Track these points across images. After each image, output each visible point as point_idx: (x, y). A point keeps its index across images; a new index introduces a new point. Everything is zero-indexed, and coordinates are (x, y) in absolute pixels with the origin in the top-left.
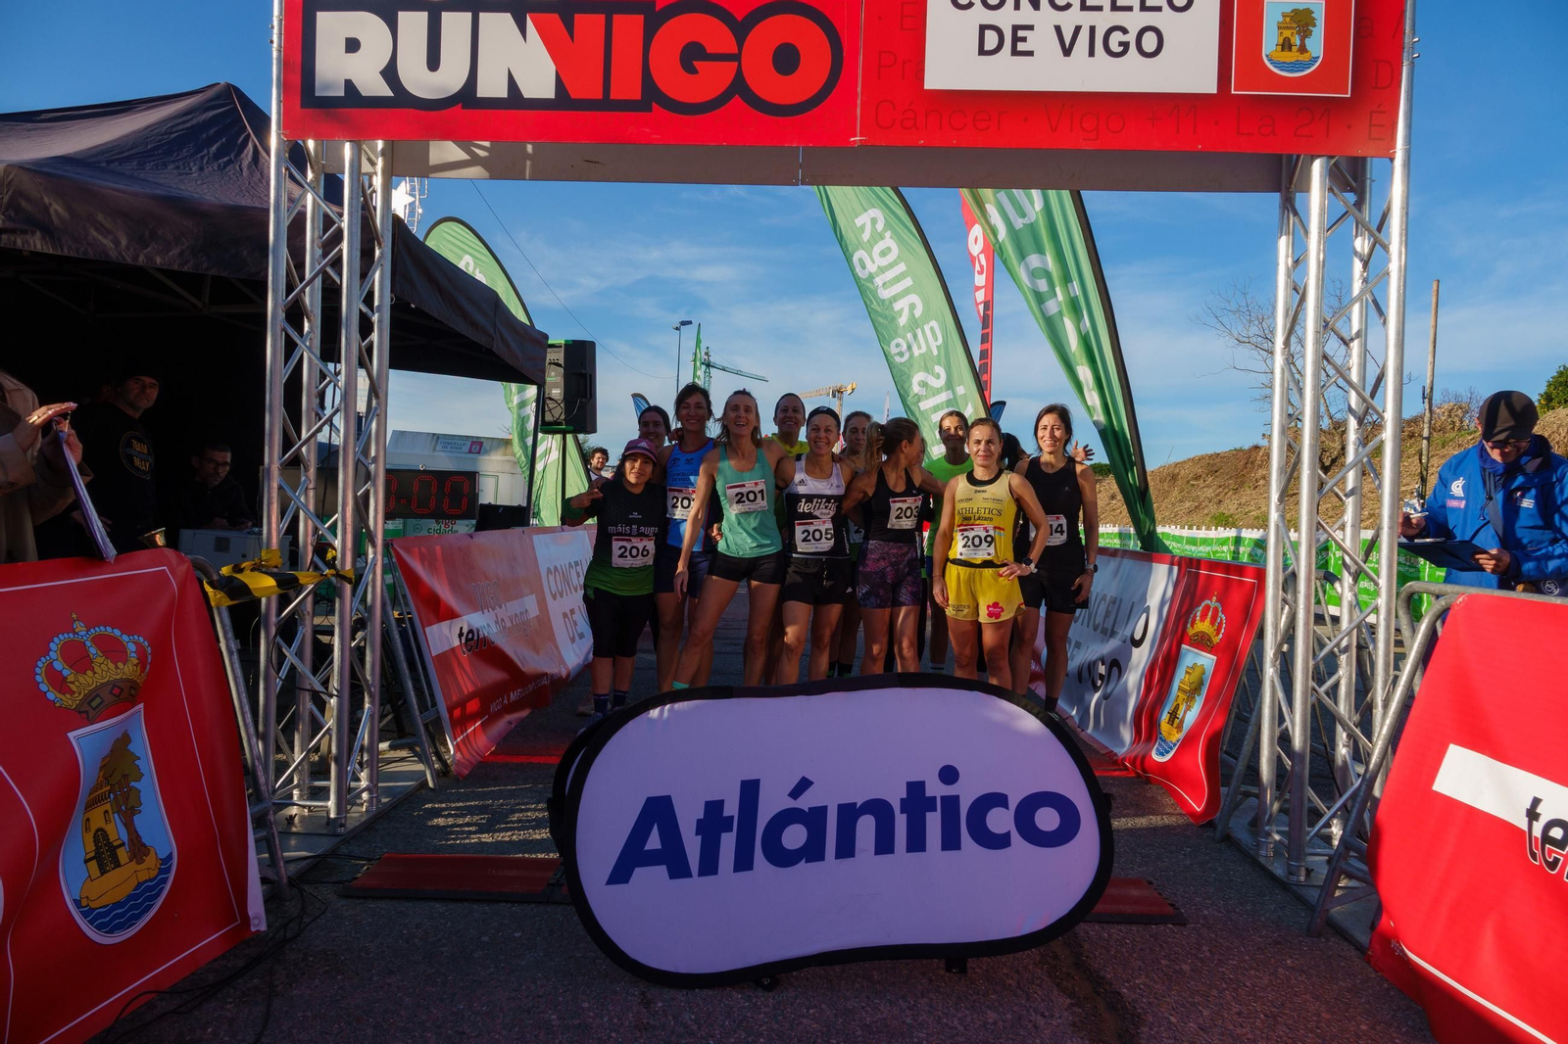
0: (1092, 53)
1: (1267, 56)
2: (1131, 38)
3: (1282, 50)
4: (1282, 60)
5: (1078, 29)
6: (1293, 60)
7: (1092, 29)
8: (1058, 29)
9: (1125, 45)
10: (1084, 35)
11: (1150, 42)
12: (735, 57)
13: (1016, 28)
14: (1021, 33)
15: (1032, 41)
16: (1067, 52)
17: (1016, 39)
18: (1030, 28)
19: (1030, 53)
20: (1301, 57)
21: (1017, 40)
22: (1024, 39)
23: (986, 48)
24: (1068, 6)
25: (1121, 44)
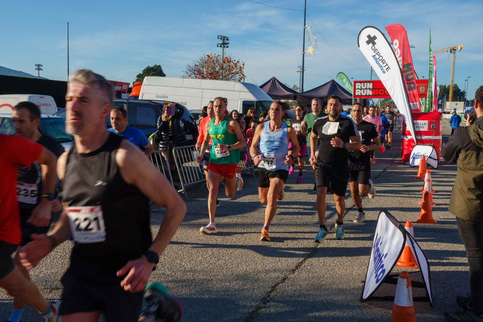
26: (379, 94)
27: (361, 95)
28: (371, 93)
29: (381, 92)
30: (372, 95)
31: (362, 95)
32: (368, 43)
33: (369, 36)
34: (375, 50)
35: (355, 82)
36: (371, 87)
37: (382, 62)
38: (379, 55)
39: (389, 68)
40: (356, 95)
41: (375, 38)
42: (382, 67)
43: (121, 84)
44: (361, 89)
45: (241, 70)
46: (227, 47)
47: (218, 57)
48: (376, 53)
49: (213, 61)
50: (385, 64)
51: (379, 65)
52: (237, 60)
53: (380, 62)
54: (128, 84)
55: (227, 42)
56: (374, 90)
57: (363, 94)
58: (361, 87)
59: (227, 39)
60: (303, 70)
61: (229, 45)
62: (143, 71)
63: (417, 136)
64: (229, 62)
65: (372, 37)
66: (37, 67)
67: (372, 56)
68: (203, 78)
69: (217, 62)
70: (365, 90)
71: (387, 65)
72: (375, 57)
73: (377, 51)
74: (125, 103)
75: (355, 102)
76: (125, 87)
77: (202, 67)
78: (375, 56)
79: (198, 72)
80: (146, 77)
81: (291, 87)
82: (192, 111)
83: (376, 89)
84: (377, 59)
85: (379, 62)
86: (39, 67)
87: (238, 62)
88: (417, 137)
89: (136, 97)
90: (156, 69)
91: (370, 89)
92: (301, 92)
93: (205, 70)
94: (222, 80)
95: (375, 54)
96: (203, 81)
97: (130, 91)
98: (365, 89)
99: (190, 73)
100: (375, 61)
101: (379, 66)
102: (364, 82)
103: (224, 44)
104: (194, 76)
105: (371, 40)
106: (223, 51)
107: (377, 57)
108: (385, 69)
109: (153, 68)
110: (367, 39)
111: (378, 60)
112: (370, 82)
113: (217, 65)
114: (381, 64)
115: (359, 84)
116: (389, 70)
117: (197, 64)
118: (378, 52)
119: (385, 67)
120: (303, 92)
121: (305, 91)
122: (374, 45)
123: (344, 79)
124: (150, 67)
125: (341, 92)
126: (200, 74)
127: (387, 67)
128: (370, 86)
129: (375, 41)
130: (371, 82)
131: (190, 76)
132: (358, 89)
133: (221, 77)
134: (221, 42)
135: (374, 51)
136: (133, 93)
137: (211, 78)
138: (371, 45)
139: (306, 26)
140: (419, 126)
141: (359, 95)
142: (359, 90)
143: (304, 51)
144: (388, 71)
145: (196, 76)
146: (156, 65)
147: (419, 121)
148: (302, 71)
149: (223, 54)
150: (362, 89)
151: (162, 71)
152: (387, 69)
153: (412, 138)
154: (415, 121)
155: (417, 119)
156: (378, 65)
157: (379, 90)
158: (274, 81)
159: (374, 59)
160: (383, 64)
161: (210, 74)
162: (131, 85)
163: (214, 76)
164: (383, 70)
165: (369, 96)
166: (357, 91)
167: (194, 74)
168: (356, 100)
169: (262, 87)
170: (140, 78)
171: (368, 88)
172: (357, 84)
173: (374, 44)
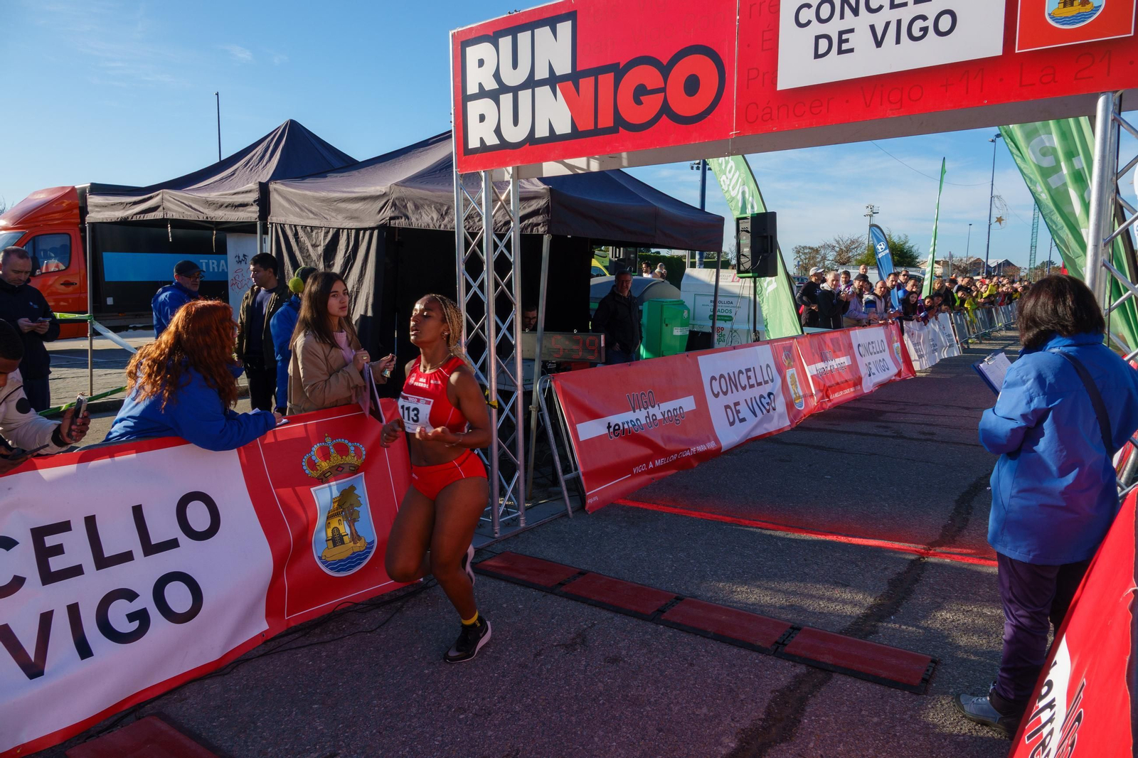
0: (898, 41)
1: (1049, 15)
2: (930, 23)
3: (1064, 7)
4: (1064, 15)
5: (888, 24)
6: (1074, 13)
7: (899, 22)
8: (872, 28)
9: (925, 30)
10: (892, 28)
11: (945, 23)
12: (663, 90)
13: (841, 33)
14: (844, 37)
15: (853, 41)
16: (879, 44)
17: (841, 41)
18: (852, 31)
19: (851, 50)
20: (1083, 10)
21: (842, 44)
22: (847, 41)
23: (819, 53)
24: (881, 7)
25: (921, 29)
26: (620, 122)
27: (497, 142)
29: (640, 91)
30: (568, 130)
31: (504, 145)
44: (494, 96)
56: (587, 84)
57: (515, 135)
58: (497, 76)
70: (524, 96)
83: (596, 72)
91: (553, 81)
102: (517, 26)
130: (562, 19)
132: (483, 93)
142: (485, 105)
150: (504, 89)
157: (619, 72)
166: (474, 108)
171: (542, 73)
172: (473, 53)
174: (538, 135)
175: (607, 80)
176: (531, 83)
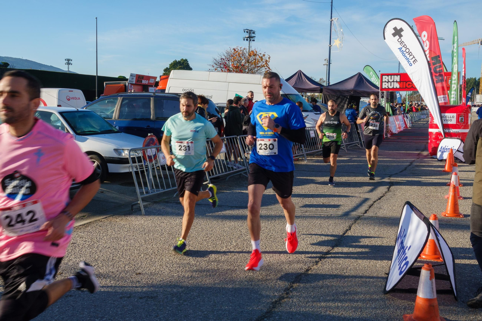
26: (406, 87)
28: (398, 86)
30: (399, 87)
31: (389, 88)
32: (394, 35)
33: (395, 29)
34: (402, 42)
35: (382, 75)
36: (399, 80)
37: (409, 55)
38: (405, 48)
39: (416, 61)
40: (383, 88)
41: (401, 30)
42: (409, 59)
43: (148, 78)
44: (388, 82)
45: (266, 63)
46: (254, 40)
47: (244, 50)
48: (403, 45)
49: (239, 54)
50: (412, 57)
51: (406, 57)
52: (263, 53)
53: (407, 55)
54: (155, 78)
55: (253, 35)
56: (401, 82)
58: (388, 80)
59: (254, 33)
60: (330, 63)
61: (255, 39)
62: (170, 65)
63: (445, 129)
64: (255, 55)
65: (398, 29)
66: (67, 61)
67: (398, 49)
68: (229, 71)
69: (243, 55)
71: (414, 57)
72: (402, 50)
73: (404, 43)
74: (152, 96)
75: (382, 95)
76: (152, 81)
77: (228, 60)
78: (401, 48)
79: (224, 65)
80: (172, 71)
81: (317, 80)
82: (217, 104)
83: (403, 82)
84: (403, 51)
85: (405, 54)
86: (68, 62)
87: (264, 55)
88: (445, 131)
89: (163, 91)
90: (183, 63)
91: (397, 82)
92: (327, 85)
93: (230, 63)
94: (248, 73)
95: (402, 47)
96: (229, 74)
97: (157, 84)
98: (392, 82)
99: (215, 66)
100: (402, 53)
101: (406, 59)
102: (391, 75)
103: (250, 37)
104: (220, 69)
105: (398, 32)
106: (249, 45)
107: (404, 49)
108: (412, 61)
109: (179, 62)
110: (394, 31)
111: (405, 53)
112: (397, 75)
113: (243, 58)
114: (408, 56)
115: (386, 77)
116: (416, 62)
117: (223, 57)
118: (405, 45)
119: (412, 59)
120: (329, 85)
121: (331, 84)
122: (400, 38)
123: (371, 72)
124: (176, 61)
125: (367, 85)
126: (226, 68)
127: (414, 59)
128: (398, 78)
129: (402, 33)
130: (399, 75)
131: (216, 69)
132: (385, 82)
133: (247, 70)
134: (248, 36)
135: (400, 44)
136: (160, 87)
137: (237, 72)
138: (397, 37)
139: (333, 18)
140: (447, 119)
141: (386, 88)
142: (386, 83)
143: (330, 44)
144: (414, 64)
145: (222, 70)
146: (182, 59)
147: (446, 114)
148: (328, 64)
149: (249, 47)
150: (389, 82)
151: (189, 65)
152: (414, 62)
153: (440, 131)
154: (443, 114)
155: (445, 112)
156: (404, 57)
158: (300, 75)
159: (401, 52)
160: (410, 57)
161: (235, 67)
162: (158, 79)
163: (240, 69)
164: (409, 63)
165: (397, 89)
166: (384, 84)
167: (220, 68)
168: (383, 93)
169: (287, 80)
170: (167, 72)
172: (384, 77)
173: (400, 36)
174: (394, 87)
175: (405, 83)
176: (393, 81)
